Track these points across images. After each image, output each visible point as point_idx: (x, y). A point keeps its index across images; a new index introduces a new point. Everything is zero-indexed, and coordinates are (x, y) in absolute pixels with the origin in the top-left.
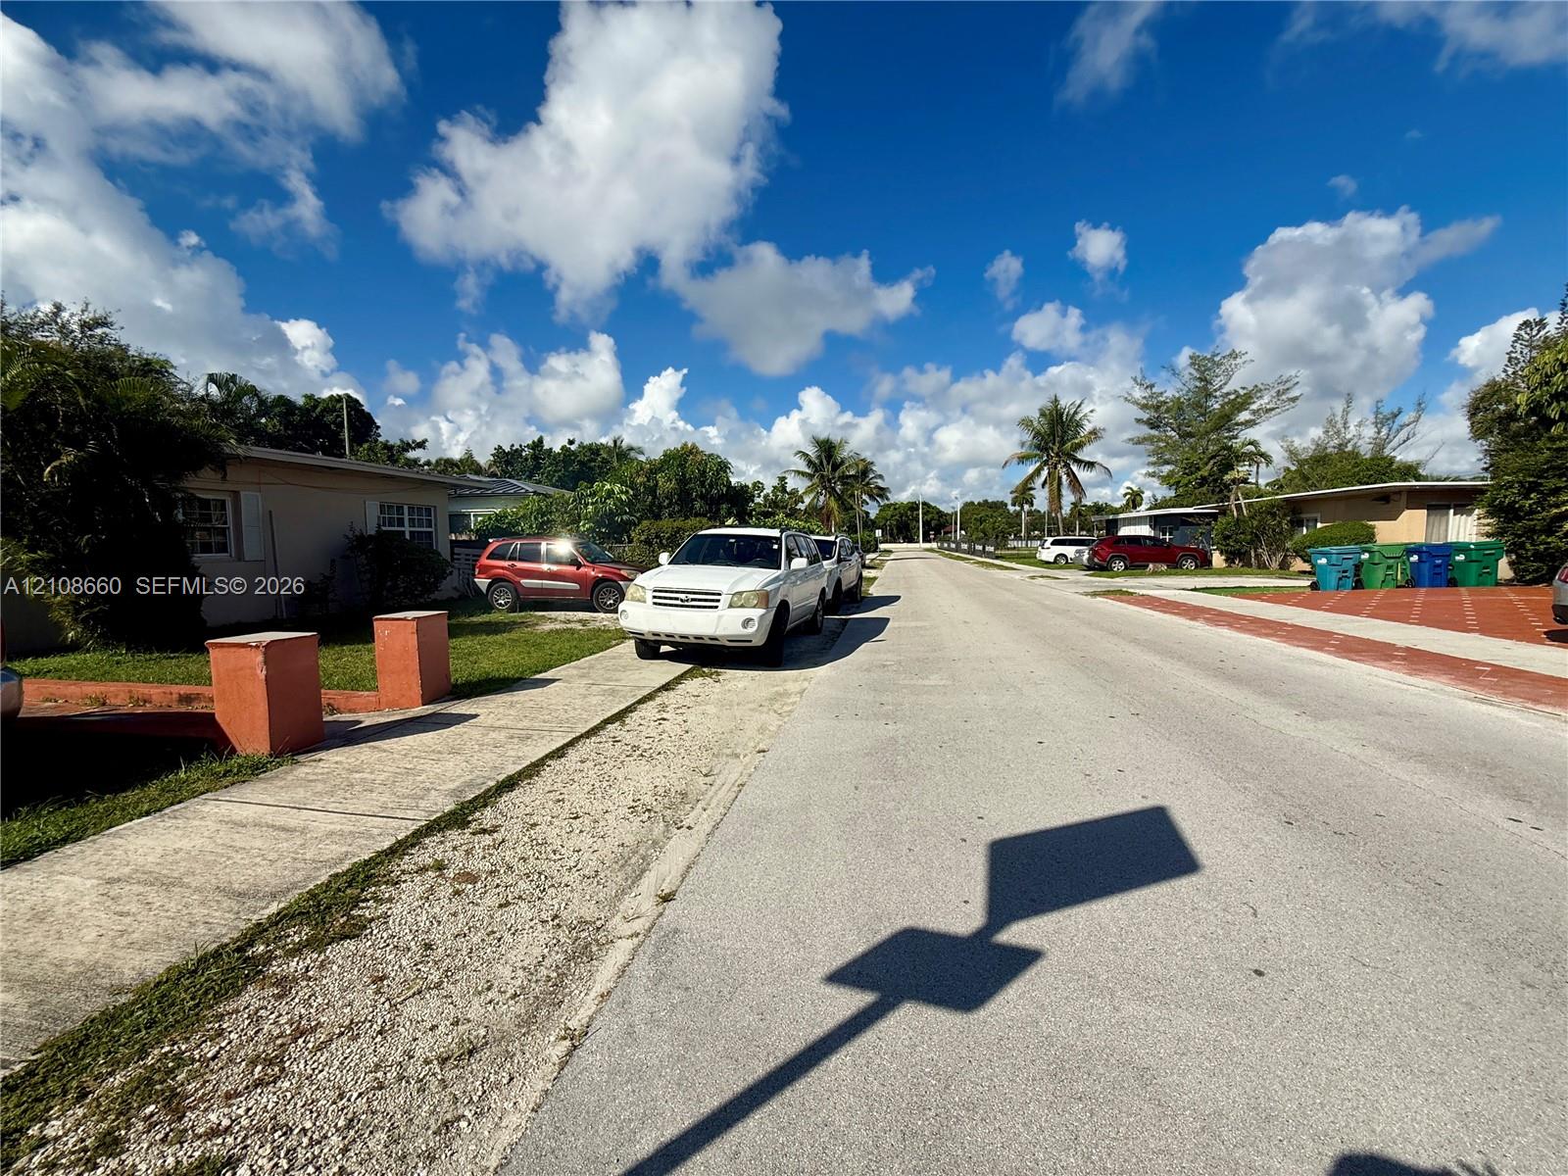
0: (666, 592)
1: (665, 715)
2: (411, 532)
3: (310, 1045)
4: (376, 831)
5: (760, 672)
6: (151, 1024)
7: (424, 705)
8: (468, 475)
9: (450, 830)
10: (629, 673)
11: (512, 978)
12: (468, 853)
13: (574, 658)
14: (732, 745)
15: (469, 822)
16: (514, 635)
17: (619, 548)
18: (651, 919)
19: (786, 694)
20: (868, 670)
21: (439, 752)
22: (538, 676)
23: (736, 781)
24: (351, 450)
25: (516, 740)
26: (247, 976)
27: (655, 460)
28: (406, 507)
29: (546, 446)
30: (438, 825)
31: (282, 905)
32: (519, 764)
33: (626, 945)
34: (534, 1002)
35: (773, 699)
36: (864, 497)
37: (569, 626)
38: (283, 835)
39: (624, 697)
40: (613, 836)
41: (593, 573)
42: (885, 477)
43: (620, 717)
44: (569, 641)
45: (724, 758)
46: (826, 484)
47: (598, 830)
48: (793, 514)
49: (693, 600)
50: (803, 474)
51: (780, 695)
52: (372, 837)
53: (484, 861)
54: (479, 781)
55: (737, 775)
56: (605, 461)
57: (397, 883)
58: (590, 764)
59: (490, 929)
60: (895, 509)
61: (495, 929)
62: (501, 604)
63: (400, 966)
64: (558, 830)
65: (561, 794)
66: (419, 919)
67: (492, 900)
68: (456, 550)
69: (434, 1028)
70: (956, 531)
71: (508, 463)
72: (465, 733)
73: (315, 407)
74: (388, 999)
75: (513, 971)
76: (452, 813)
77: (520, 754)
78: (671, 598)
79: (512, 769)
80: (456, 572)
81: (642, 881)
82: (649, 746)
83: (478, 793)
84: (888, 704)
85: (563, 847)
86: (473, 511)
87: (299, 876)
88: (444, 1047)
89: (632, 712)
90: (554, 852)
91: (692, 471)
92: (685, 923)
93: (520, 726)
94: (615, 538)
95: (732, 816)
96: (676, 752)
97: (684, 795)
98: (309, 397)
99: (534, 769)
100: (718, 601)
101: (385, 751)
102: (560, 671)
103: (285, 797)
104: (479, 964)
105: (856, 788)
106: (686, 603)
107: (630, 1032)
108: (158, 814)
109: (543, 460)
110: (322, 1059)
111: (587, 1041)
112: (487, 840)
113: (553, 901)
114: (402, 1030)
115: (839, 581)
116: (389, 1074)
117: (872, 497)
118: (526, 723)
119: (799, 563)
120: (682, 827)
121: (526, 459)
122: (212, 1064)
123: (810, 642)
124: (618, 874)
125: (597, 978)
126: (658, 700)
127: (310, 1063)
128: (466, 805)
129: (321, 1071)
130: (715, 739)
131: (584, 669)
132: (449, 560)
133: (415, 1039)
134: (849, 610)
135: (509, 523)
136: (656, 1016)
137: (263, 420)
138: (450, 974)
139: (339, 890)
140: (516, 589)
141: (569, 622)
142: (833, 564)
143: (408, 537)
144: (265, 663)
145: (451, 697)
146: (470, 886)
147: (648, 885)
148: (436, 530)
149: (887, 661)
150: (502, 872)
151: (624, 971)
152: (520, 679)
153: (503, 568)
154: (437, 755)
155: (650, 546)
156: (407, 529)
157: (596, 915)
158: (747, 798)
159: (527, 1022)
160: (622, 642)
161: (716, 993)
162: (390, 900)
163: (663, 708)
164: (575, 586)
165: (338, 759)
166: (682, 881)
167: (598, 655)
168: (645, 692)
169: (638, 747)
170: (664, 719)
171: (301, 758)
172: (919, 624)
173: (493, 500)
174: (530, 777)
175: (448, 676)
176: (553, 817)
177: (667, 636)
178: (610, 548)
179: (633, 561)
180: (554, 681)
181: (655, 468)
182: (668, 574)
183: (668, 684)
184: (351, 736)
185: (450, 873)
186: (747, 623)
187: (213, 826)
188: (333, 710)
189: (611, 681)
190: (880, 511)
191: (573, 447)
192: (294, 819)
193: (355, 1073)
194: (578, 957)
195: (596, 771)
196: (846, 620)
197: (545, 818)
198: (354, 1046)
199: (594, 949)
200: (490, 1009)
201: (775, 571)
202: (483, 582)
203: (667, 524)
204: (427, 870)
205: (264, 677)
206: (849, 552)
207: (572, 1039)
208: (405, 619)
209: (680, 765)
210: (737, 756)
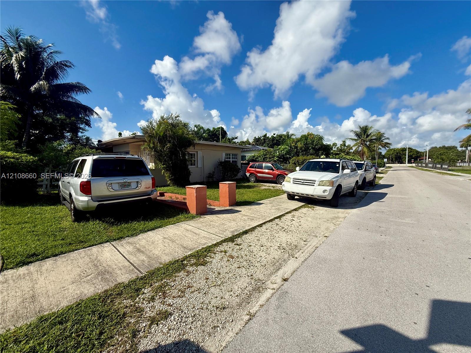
0: (297, 179)
1: (294, 219)
2: (232, 161)
3: (190, 291)
4: (213, 238)
5: (329, 209)
6: (164, 273)
7: (229, 206)
8: (247, 145)
9: (230, 242)
10: (284, 204)
11: (237, 290)
12: (233, 249)
13: (269, 198)
14: (315, 233)
15: (234, 241)
16: (254, 189)
17: (286, 165)
18: (279, 285)
19: (338, 217)
20: (375, 213)
21: (231, 220)
22: (258, 202)
23: (315, 245)
24: (221, 140)
25: (250, 220)
26: (182, 268)
27: (298, 138)
28: (231, 154)
29: (267, 136)
30: (227, 240)
31: (191, 253)
32: (249, 227)
33: (271, 291)
34: (242, 300)
35: (333, 219)
36: (379, 147)
37: (269, 188)
38: (195, 235)
39: (282, 211)
40: (272, 254)
41: (277, 173)
42: (390, 139)
43: (279, 217)
44: (268, 192)
45: (312, 237)
46: (363, 143)
47: (268, 252)
48: (348, 153)
49: (306, 182)
50: (353, 139)
51: (336, 218)
52: (212, 240)
53: (236, 253)
54: (239, 230)
55: (316, 243)
56: (284, 139)
57: (215, 254)
58: (269, 230)
59: (234, 274)
60: (394, 151)
61: (236, 274)
62: (252, 181)
63: (212, 277)
64: (256, 249)
65: (259, 238)
66: (218, 265)
67: (236, 265)
68: (242, 165)
69: (216, 297)
70: (426, 159)
71: (257, 141)
72: (238, 215)
73: (214, 130)
74: (208, 285)
75: (238, 288)
76: (231, 238)
77: (250, 224)
78: (299, 182)
79: (247, 228)
80: (242, 171)
81: (279, 271)
82: (287, 228)
83: (238, 233)
84: (383, 228)
85: (257, 254)
86: (247, 155)
87: (196, 246)
88: (218, 304)
89: (283, 216)
90: (254, 255)
91: (309, 141)
92: (290, 291)
93: (251, 216)
94: (284, 162)
95: (312, 258)
96: (295, 231)
97: (296, 246)
98: (214, 128)
99: (253, 229)
100: (315, 183)
101: (219, 217)
102: (264, 201)
103: (197, 225)
104: (230, 283)
105: (364, 258)
106: (303, 183)
107: (267, 321)
108: (174, 225)
109: (266, 140)
110: (192, 296)
111: (254, 319)
112: (238, 247)
113: (252, 270)
114: (209, 295)
115: (365, 178)
116: (204, 306)
117: (383, 147)
118: (253, 215)
119: (347, 171)
120: (294, 257)
121: (262, 140)
122: (172, 288)
123: (350, 200)
124: (272, 267)
125: (260, 299)
126: (292, 214)
127: (190, 295)
128: (234, 236)
129: (191, 299)
130: (310, 229)
131: (271, 201)
132: (240, 168)
133: (212, 299)
134: (369, 189)
135: (255, 158)
136: (276, 320)
137: (204, 135)
138: (223, 283)
139: (203, 252)
140: (256, 176)
141: (270, 187)
142: (362, 172)
143: (231, 162)
144: (196, 192)
145: (236, 205)
146: (231, 259)
147: (280, 273)
148: (238, 160)
149: (384, 210)
150: (240, 257)
151: (268, 300)
152: (253, 202)
153: (253, 170)
154: (230, 221)
155: (295, 165)
156: (231, 160)
157: (263, 279)
158: (318, 252)
159: (240, 305)
160: (284, 194)
161: (297, 320)
162: (213, 258)
163: (293, 216)
164: (272, 176)
165: (209, 218)
166: (291, 276)
167: (276, 197)
168: (289, 210)
169: (284, 228)
170: (293, 220)
171: (202, 216)
172: (402, 197)
173: (252, 152)
174: (252, 231)
175: (235, 200)
176: (256, 245)
177: (297, 193)
178: (283, 165)
179: (290, 169)
180: (262, 204)
181: (298, 140)
182: (299, 174)
183: (296, 209)
184: (213, 212)
185: (228, 254)
186: (324, 191)
187: (183, 230)
188: (210, 205)
189: (279, 206)
190: (387, 152)
191: (275, 136)
192: (197, 231)
193: (198, 302)
194: (256, 290)
195: (270, 233)
196: (367, 193)
197: (254, 244)
198: (199, 295)
199: (261, 289)
200: (231, 297)
201: (337, 174)
202: (248, 174)
203: (301, 158)
204: (222, 252)
205: (195, 196)
206: (370, 167)
207: (250, 316)
208: (226, 184)
209: (296, 236)
210: (317, 237)
